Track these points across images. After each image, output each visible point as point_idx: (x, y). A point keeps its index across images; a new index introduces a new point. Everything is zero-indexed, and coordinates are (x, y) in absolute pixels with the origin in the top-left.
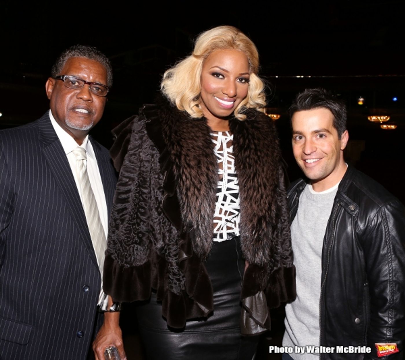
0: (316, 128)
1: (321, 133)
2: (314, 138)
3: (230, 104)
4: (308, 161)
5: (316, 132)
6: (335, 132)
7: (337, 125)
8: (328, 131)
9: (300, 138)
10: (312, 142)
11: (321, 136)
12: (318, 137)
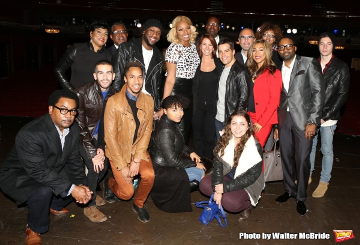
0: (225, 49)
1: (227, 51)
2: (225, 52)
3: (187, 36)
4: (224, 59)
5: (226, 50)
6: (231, 50)
7: (231, 48)
8: (229, 50)
9: (221, 53)
10: (224, 53)
11: (227, 52)
12: (226, 52)
